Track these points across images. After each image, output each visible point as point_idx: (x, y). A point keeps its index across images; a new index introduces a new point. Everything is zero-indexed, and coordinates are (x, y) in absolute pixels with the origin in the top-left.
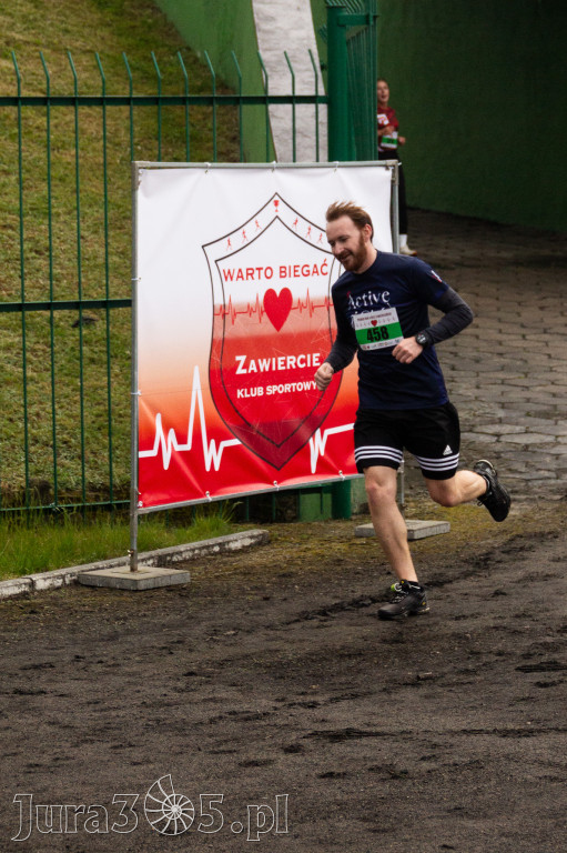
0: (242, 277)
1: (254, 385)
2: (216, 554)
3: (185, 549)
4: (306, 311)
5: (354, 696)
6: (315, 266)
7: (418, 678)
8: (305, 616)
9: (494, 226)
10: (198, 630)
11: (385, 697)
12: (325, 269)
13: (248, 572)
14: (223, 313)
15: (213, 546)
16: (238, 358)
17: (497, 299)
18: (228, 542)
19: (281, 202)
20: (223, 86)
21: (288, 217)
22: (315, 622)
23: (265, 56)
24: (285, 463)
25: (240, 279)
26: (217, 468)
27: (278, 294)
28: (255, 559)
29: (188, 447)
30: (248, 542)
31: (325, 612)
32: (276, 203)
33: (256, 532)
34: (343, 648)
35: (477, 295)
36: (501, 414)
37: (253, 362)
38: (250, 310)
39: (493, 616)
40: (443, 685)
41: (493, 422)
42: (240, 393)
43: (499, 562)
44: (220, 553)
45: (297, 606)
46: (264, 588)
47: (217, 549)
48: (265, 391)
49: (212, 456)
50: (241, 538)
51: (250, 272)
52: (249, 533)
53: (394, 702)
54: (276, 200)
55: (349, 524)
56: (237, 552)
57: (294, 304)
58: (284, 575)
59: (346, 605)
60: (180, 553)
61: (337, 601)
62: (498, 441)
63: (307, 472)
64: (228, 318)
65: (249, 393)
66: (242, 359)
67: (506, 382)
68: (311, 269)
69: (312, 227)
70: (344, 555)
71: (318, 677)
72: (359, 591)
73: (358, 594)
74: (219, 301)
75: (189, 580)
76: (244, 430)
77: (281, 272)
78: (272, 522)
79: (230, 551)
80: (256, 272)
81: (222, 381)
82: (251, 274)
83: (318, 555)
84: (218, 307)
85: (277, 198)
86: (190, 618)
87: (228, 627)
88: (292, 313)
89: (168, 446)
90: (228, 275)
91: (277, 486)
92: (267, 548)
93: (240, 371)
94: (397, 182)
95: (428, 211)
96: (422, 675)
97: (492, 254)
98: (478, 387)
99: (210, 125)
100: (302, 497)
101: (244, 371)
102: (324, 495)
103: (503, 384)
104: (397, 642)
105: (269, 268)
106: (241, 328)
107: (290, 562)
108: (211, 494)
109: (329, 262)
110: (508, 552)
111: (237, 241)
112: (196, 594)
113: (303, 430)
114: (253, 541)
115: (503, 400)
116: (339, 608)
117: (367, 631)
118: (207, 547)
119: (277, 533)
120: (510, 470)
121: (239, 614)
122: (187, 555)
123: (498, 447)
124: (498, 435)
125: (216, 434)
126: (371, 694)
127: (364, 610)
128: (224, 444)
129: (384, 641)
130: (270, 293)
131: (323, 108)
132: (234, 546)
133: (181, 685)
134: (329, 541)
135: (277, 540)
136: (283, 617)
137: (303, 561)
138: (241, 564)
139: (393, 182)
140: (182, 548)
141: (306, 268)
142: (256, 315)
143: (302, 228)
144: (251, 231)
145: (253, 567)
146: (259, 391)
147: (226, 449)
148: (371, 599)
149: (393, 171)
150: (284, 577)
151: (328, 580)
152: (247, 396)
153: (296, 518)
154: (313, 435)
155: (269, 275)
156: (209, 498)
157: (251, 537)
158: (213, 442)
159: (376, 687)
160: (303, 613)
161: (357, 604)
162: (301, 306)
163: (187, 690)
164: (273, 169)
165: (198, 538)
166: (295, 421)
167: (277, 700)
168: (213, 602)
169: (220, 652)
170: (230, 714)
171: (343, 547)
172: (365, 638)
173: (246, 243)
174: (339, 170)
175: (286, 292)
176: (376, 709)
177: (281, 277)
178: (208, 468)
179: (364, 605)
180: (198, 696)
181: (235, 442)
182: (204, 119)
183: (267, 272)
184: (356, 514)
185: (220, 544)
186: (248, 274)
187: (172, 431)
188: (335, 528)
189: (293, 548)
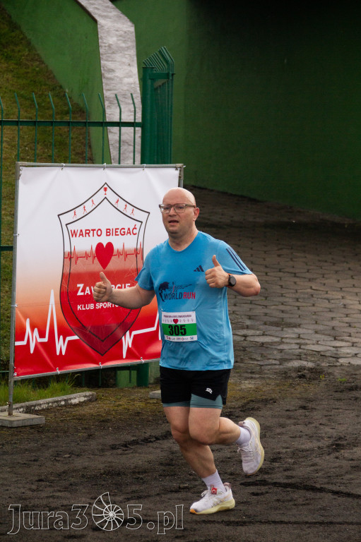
0: (82, 235)
1: (89, 302)
2: (62, 406)
3: (44, 402)
4: (122, 257)
5: (139, 498)
6: (129, 229)
7: (179, 487)
8: (113, 447)
9: (254, 201)
10: (47, 454)
11: (158, 498)
12: (135, 231)
13: (81, 418)
14: (70, 257)
15: (61, 401)
16: (78, 285)
17: (251, 249)
18: (70, 399)
19: (108, 189)
20: (81, 111)
21: (113, 198)
22: (120, 451)
23: (106, 94)
24: (106, 352)
25: (81, 236)
26: (63, 353)
27: (105, 246)
28: (86, 410)
29: (46, 340)
30: (82, 399)
31: (125, 446)
32: (105, 189)
33: (88, 393)
34: (136, 467)
35: (239, 246)
36: (248, 322)
37: (88, 288)
38: (86, 256)
39: (230, 450)
40: (194, 493)
41: (243, 328)
42: (79, 307)
43: (237, 417)
44: (65, 406)
45: (110, 440)
46: (90, 429)
47: (63, 403)
48: (95, 306)
49: (61, 346)
50: (78, 397)
51: (88, 232)
52: (84, 394)
53: (163, 502)
54: (105, 187)
55: (147, 390)
56: (76, 405)
57: (115, 253)
58: (103, 421)
59: (139, 441)
60: (40, 405)
61: (135, 438)
62: (245, 340)
63: (120, 357)
64: (73, 260)
65: (85, 307)
66: (81, 286)
67: (254, 302)
68: (126, 231)
69: (128, 205)
70: (142, 409)
71: (118, 485)
72: (149, 432)
73: (147, 435)
74: (67, 249)
75: (44, 422)
76: (81, 330)
77: (107, 232)
78: (99, 387)
79: (71, 404)
80: (92, 232)
81: (68, 299)
82: (88, 233)
83: (125, 409)
84: (67, 254)
85: (106, 186)
86: (43, 445)
87: (66, 452)
88: (113, 258)
89: (33, 339)
90: (74, 234)
91: (101, 366)
92: (94, 403)
93: (80, 293)
94: (182, 178)
95: (212, 191)
96: (182, 486)
97: (251, 219)
98: (235, 305)
99: (71, 135)
100: (118, 372)
101: (82, 294)
102: (132, 372)
103: (251, 303)
104: (169, 465)
105: (99, 229)
106: (81, 267)
107: (108, 413)
108: (59, 369)
109: (138, 227)
110: (244, 411)
111: (80, 212)
112: (48, 430)
113: (119, 331)
114: (86, 399)
115: (250, 314)
116: (135, 443)
117: (151, 457)
118: (57, 402)
119: (101, 394)
120: (251, 359)
121: (73, 444)
122: (44, 406)
123: (245, 344)
124: (245, 336)
125: (64, 332)
126: (149, 496)
127: (151, 444)
128: (68, 338)
129: (161, 464)
130: (100, 245)
131: (139, 130)
132: (73, 401)
133: (34, 487)
134: (133, 400)
135: (101, 398)
136: (100, 447)
137: (116, 413)
138: (78, 413)
139: (180, 177)
140: (41, 402)
141: (123, 230)
142: (90, 259)
143: (121, 205)
144: (89, 206)
145: (84, 415)
146: (91, 306)
147: (69, 341)
148: (156, 438)
149: (180, 171)
150: (103, 422)
151: (130, 425)
152: (83, 309)
153: (115, 385)
154: (125, 335)
155: (99, 234)
156: (59, 372)
157: (85, 396)
158: (61, 337)
159: (153, 493)
160: (113, 445)
161: (147, 441)
162: (119, 254)
163: (37, 490)
164: (104, 168)
165: (52, 396)
166: (114, 326)
167: (92, 498)
168: (58, 437)
169: (60, 467)
170: (62, 506)
171: (142, 405)
172: (149, 462)
173: (86, 213)
174: (146, 169)
175: (110, 245)
176: (151, 506)
177: (107, 235)
178: (58, 353)
179: (151, 442)
180: (44, 494)
181: (76, 337)
182: (68, 131)
183: (98, 232)
184: (152, 384)
185: (65, 400)
186: (86, 233)
187: (36, 330)
188: (138, 393)
189: (110, 403)
